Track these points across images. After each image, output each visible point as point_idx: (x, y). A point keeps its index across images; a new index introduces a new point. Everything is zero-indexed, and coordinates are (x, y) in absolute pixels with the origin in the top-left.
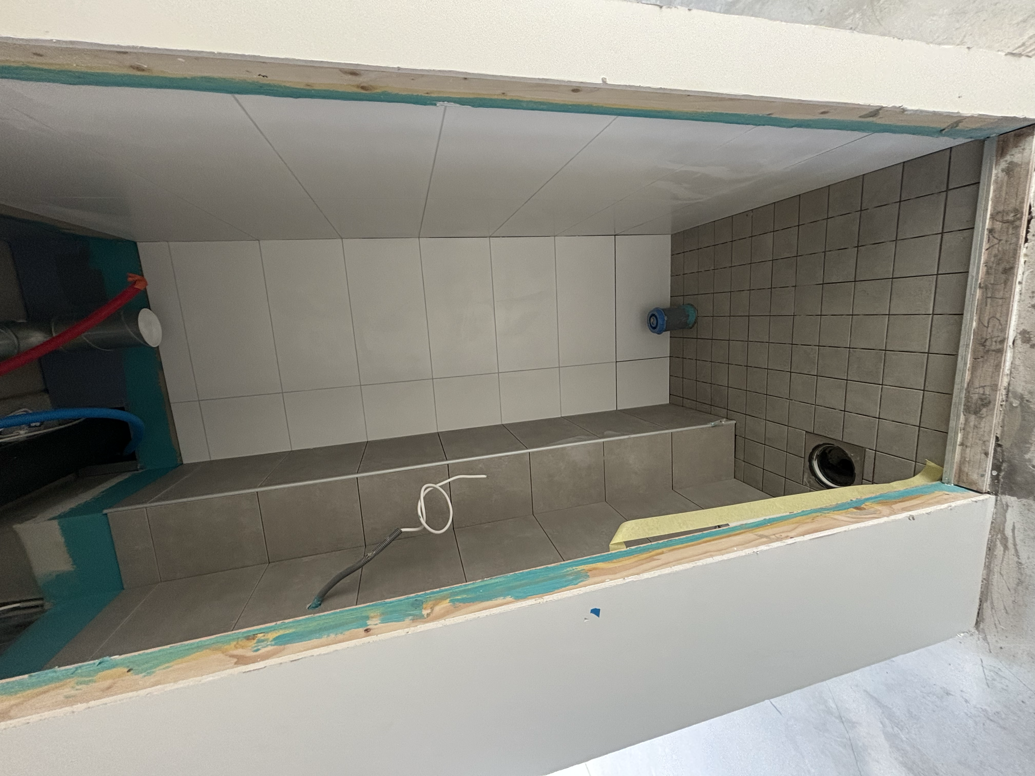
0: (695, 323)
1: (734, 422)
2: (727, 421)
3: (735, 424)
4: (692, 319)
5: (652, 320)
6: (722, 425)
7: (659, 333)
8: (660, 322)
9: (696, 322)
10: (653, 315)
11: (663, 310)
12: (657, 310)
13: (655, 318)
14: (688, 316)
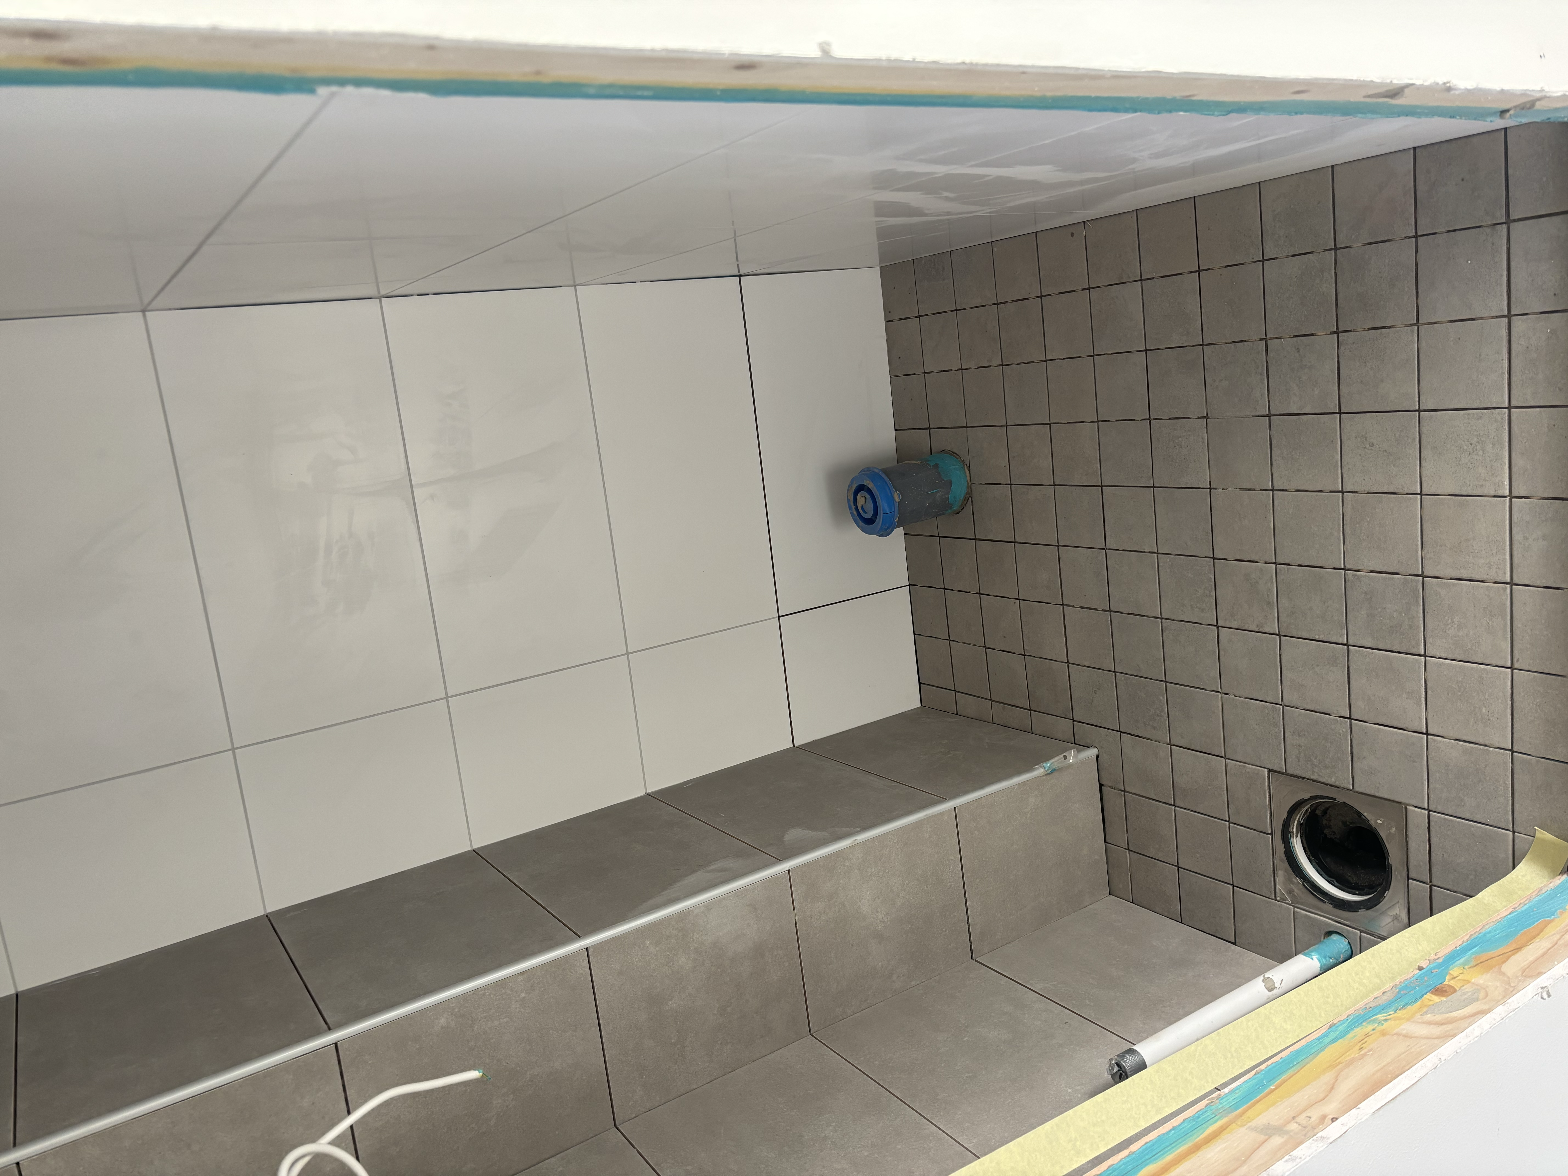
0: (966, 500)
1: (1094, 752)
2: (1079, 751)
3: (1097, 757)
4: (958, 491)
5: (861, 500)
6: (1070, 765)
7: (885, 532)
8: (883, 505)
9: (969, 497)
10: (861, 488)
11: (885, 471)
12: (868, 471)
13: (868, 496)
14: (950, 483)
